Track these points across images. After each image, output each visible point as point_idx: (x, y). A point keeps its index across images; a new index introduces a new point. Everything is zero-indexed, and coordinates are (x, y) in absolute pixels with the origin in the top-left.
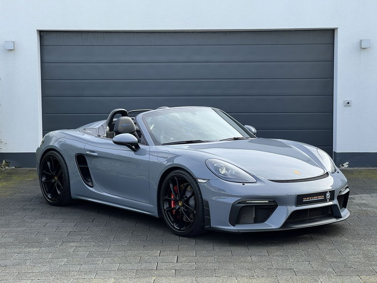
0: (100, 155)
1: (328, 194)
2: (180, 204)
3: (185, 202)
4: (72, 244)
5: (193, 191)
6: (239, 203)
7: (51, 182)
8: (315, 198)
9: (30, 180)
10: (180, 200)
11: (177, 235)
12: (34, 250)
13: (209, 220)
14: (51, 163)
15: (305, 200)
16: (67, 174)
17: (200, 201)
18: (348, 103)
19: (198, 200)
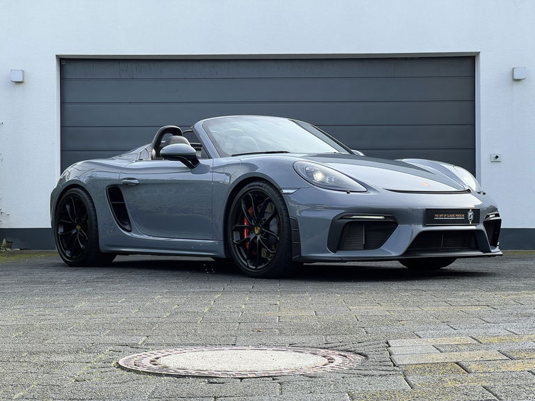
0: (142, 182)
1: (470, 214)
2: (257, 232)
3: (263, 227)
5: (276, 208)
6: (342, 218)
7: (71, 233)
8: (452, 217)
10: (257, 225)
11: (253, 277)
13: (299, 245)
14: (71, 207)
15: (437, 217)
16: (94, 218)
17: (285, 220)
18: (497, 157)
19: (283, 219)
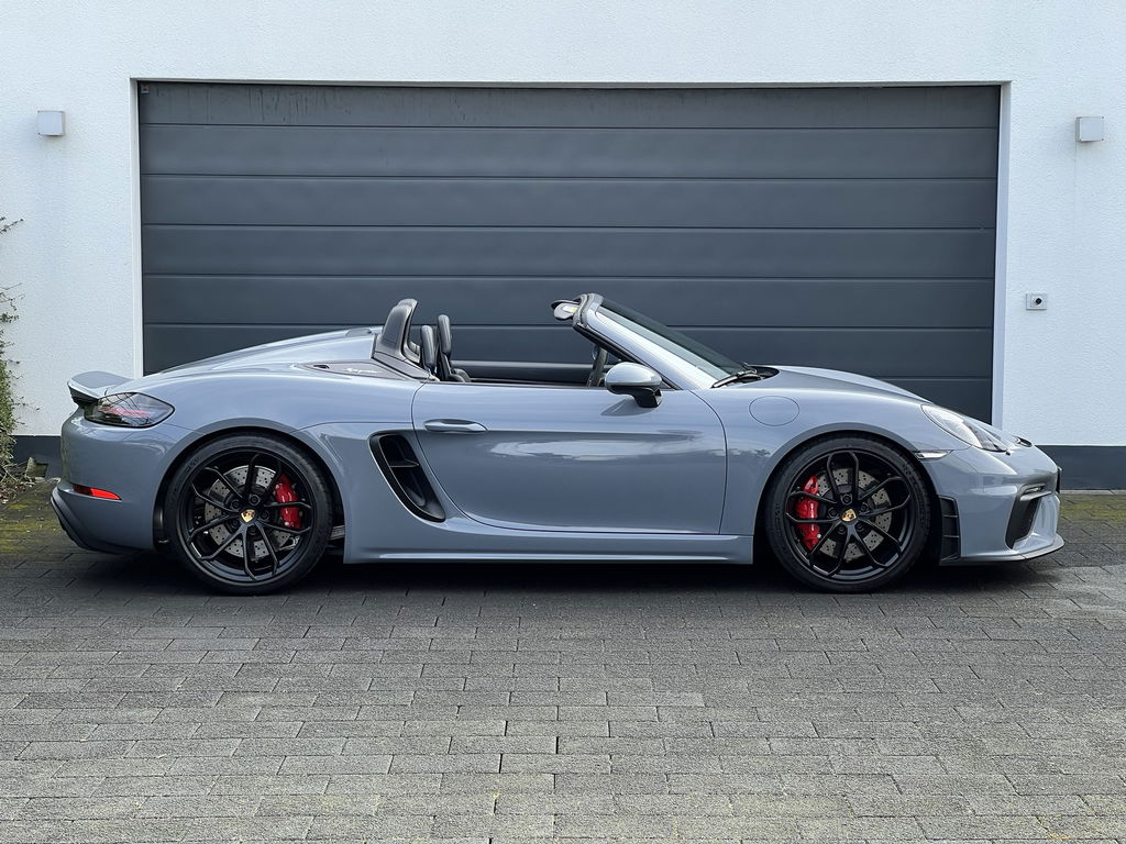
4: (251, 699)
12: (145, 714)
13: (957, 540)
18: (1039, 301)
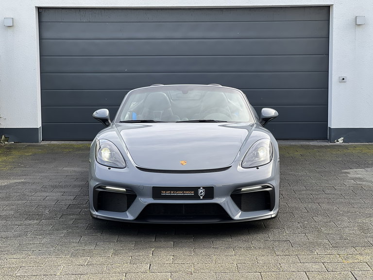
1: (201, 191)
8: (180, 193)
9: (29, 155)
12: (35, 222)
15: (164, 193)
18: (343, 79)
